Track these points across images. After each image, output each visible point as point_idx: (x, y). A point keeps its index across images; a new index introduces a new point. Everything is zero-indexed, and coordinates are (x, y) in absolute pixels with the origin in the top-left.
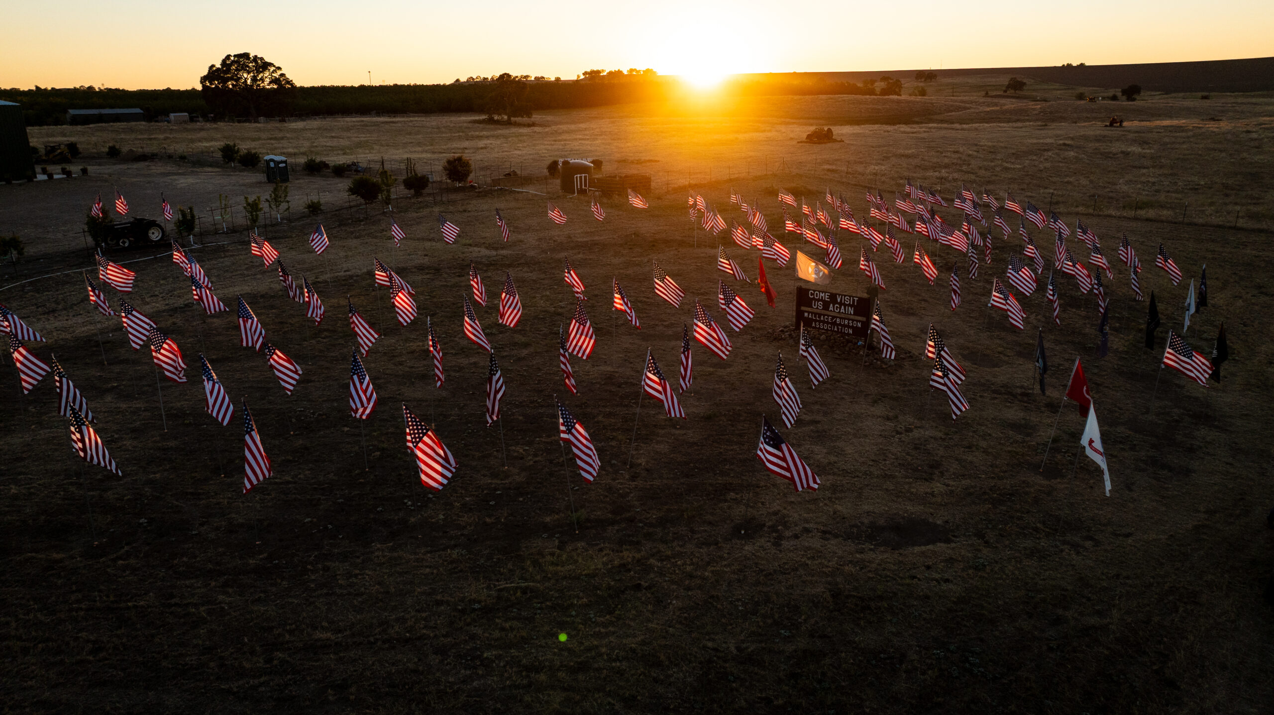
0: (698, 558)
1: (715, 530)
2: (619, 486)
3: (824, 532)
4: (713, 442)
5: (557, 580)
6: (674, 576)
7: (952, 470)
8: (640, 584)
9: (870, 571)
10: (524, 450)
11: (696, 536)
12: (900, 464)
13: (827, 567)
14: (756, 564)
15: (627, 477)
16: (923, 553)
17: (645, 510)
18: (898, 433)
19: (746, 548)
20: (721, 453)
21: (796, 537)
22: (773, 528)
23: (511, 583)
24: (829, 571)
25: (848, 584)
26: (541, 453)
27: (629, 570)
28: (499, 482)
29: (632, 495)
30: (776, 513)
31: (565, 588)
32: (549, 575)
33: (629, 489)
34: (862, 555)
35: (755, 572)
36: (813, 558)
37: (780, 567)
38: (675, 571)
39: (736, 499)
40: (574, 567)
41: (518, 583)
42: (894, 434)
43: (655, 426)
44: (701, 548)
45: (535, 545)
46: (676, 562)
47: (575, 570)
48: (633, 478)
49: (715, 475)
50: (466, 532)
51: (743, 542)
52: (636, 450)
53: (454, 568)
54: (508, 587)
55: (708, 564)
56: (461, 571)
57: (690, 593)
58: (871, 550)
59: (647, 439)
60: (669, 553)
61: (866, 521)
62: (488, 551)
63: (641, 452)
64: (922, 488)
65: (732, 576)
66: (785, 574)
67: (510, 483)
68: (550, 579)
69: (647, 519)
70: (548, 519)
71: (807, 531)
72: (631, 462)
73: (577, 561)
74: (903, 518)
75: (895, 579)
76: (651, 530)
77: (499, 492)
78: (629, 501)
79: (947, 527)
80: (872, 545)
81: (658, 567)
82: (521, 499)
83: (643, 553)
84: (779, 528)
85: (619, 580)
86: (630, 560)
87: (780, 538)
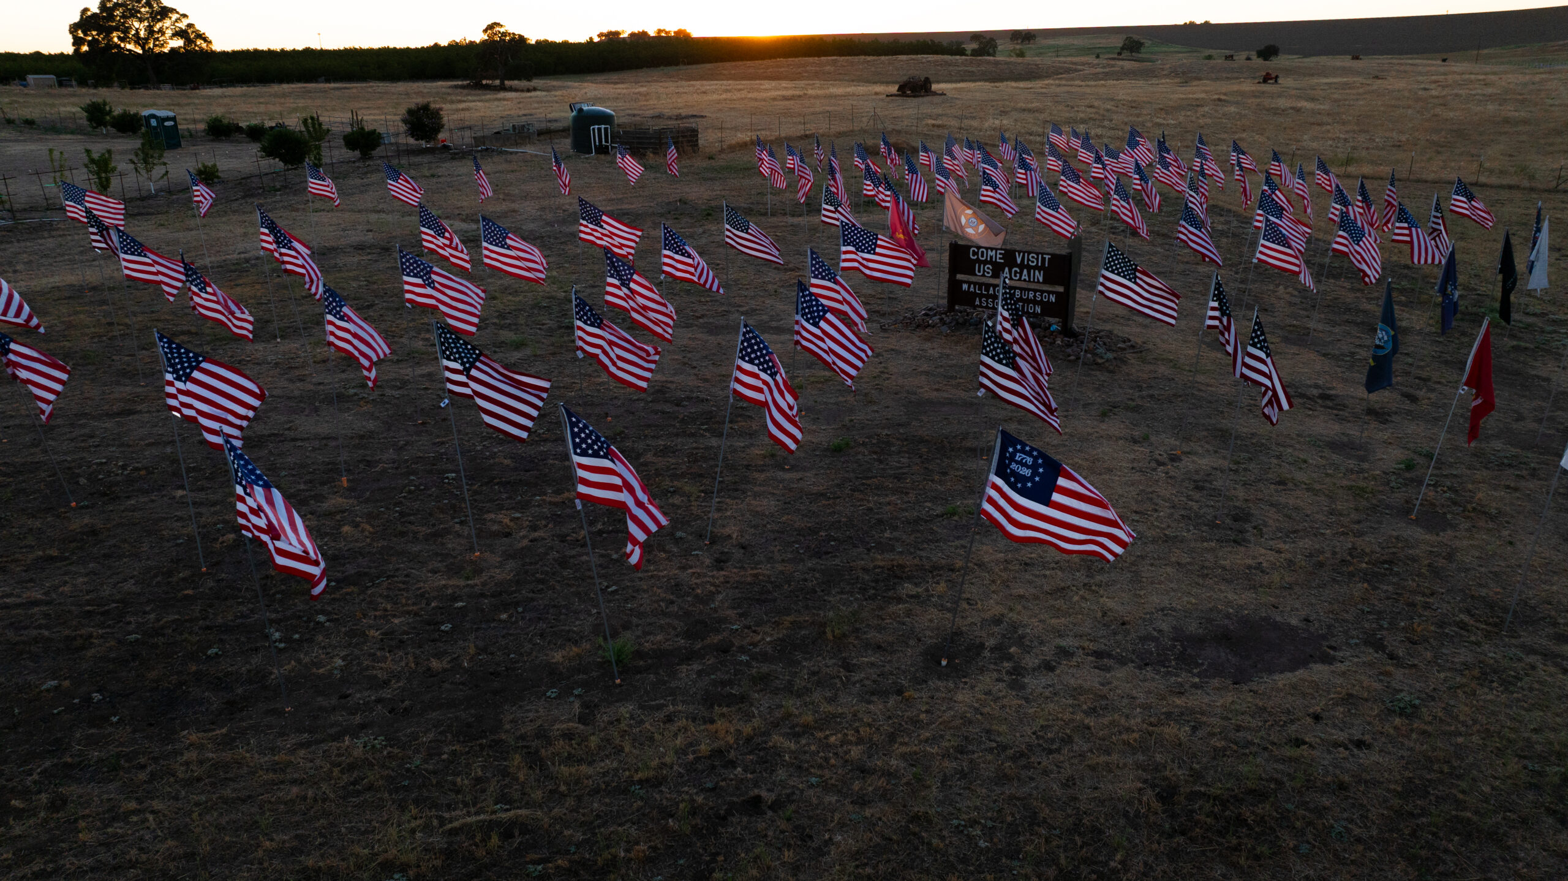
0: (870, 725)
1: (890, 662)
2: (694, 581)
3: (1098, 655)
4: (853, 490)
5: (579, 799)
6: (827, 773)
7: (1271, 522)
8: (758, 799)
9: (1213, 735)
10: (512, 520)
11: (856, 677)
12: (1182, 516)
13: (1129, 730)
14: (988, 732)
15: (708, 561)
16: (1294, 687)
17: (749, 627)
18: (1160, 464)
19: (960, 697)
20: (870, 509)
21: (1049, 667)
22: (1001, 652)
23: (477, 813)
24: (1135, 740)
25: (1180, 767)
26: (544, 522)
27: (732, 764)
28: (462, 583)
29: (720, 597)
30: (997, 621)
31: (598, 816)
32: (563, 788)
33: (713, 584)
34: (1184, 699)
35: (991, 750)
36: (1093, 711)
37: (1038, 738)
38: (826, 759)
39: (916, 596)
40: (615, 764)
41: (494, 812)
42: (1153, 465)
43: (747, 467)
44: (869, 702)
45: (531, 715)
46: (827, 737)
47: (617, 769)
48: (720, 562)
49: (869, 550)
50: (386, 694)
51: (951, 685)
52: (719, 510)
53: (354, 783)
54: (470, 825)
55: (892, 738)
56: (370, 788)
57: (868, 812)
58: (1195, 686)
59: (737, 490)
60: (809, 718)
61: (1165, 627)
62: (431, 736)
63: (729, 513)
64: (1235, 558)
65: (946, 763)
66: (1050, 752)
67: (484, 584)
68: (563, 795)
69: (755, 645)
70: (558, 656)
71: (1064, 653)
72: (712, 532)
73: (622, 750)
74: (1228, 616)
75: (1265, 749)
76: (765, 668)
77: (460, 604)
78: (715, 610)
79: (1312, 629)
80: (1194, 675)
81: (791, 752)
82: (504, 616)
83: (756, 722)
84: (1012, 650)
85: (713, 789)
86: (731, 739)
87: (1018, 671)
